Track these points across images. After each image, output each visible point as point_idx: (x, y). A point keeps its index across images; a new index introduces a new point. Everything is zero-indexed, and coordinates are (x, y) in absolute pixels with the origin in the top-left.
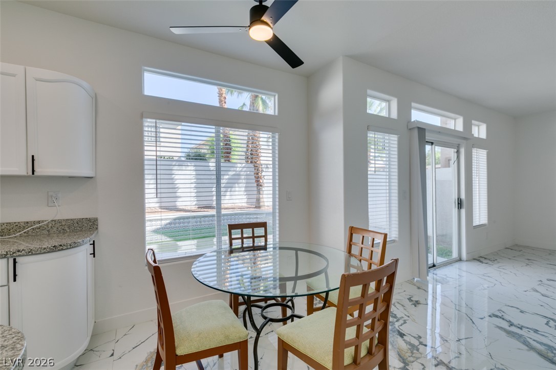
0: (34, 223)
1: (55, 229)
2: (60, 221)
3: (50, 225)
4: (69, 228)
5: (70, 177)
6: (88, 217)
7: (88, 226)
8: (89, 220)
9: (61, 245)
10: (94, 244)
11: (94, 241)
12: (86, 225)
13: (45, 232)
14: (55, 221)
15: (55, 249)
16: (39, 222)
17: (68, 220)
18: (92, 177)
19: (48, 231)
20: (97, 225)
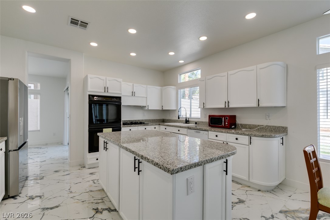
0: (261, 126)
1: (268, 130)
2: (270, 126)
3: (266, 127)
4: (274, 130)
5: (275, 107)
6: (283, 126)
7: (283, 130)
8: (283, 127)
9: (265, 135)
10: (283, 139)
11: (283, 138)
12: (281, 130)
13: (265, 130)
14: (268, 126)
15: (262, 136)
16: (262, 126)
17: (274, 126)
18: (285, 107)
19: (266, 130)
20: (287, 131)
